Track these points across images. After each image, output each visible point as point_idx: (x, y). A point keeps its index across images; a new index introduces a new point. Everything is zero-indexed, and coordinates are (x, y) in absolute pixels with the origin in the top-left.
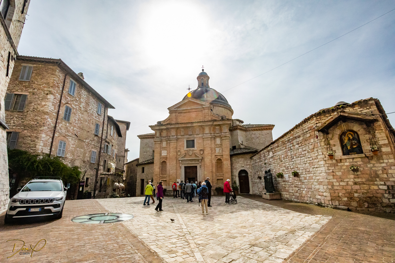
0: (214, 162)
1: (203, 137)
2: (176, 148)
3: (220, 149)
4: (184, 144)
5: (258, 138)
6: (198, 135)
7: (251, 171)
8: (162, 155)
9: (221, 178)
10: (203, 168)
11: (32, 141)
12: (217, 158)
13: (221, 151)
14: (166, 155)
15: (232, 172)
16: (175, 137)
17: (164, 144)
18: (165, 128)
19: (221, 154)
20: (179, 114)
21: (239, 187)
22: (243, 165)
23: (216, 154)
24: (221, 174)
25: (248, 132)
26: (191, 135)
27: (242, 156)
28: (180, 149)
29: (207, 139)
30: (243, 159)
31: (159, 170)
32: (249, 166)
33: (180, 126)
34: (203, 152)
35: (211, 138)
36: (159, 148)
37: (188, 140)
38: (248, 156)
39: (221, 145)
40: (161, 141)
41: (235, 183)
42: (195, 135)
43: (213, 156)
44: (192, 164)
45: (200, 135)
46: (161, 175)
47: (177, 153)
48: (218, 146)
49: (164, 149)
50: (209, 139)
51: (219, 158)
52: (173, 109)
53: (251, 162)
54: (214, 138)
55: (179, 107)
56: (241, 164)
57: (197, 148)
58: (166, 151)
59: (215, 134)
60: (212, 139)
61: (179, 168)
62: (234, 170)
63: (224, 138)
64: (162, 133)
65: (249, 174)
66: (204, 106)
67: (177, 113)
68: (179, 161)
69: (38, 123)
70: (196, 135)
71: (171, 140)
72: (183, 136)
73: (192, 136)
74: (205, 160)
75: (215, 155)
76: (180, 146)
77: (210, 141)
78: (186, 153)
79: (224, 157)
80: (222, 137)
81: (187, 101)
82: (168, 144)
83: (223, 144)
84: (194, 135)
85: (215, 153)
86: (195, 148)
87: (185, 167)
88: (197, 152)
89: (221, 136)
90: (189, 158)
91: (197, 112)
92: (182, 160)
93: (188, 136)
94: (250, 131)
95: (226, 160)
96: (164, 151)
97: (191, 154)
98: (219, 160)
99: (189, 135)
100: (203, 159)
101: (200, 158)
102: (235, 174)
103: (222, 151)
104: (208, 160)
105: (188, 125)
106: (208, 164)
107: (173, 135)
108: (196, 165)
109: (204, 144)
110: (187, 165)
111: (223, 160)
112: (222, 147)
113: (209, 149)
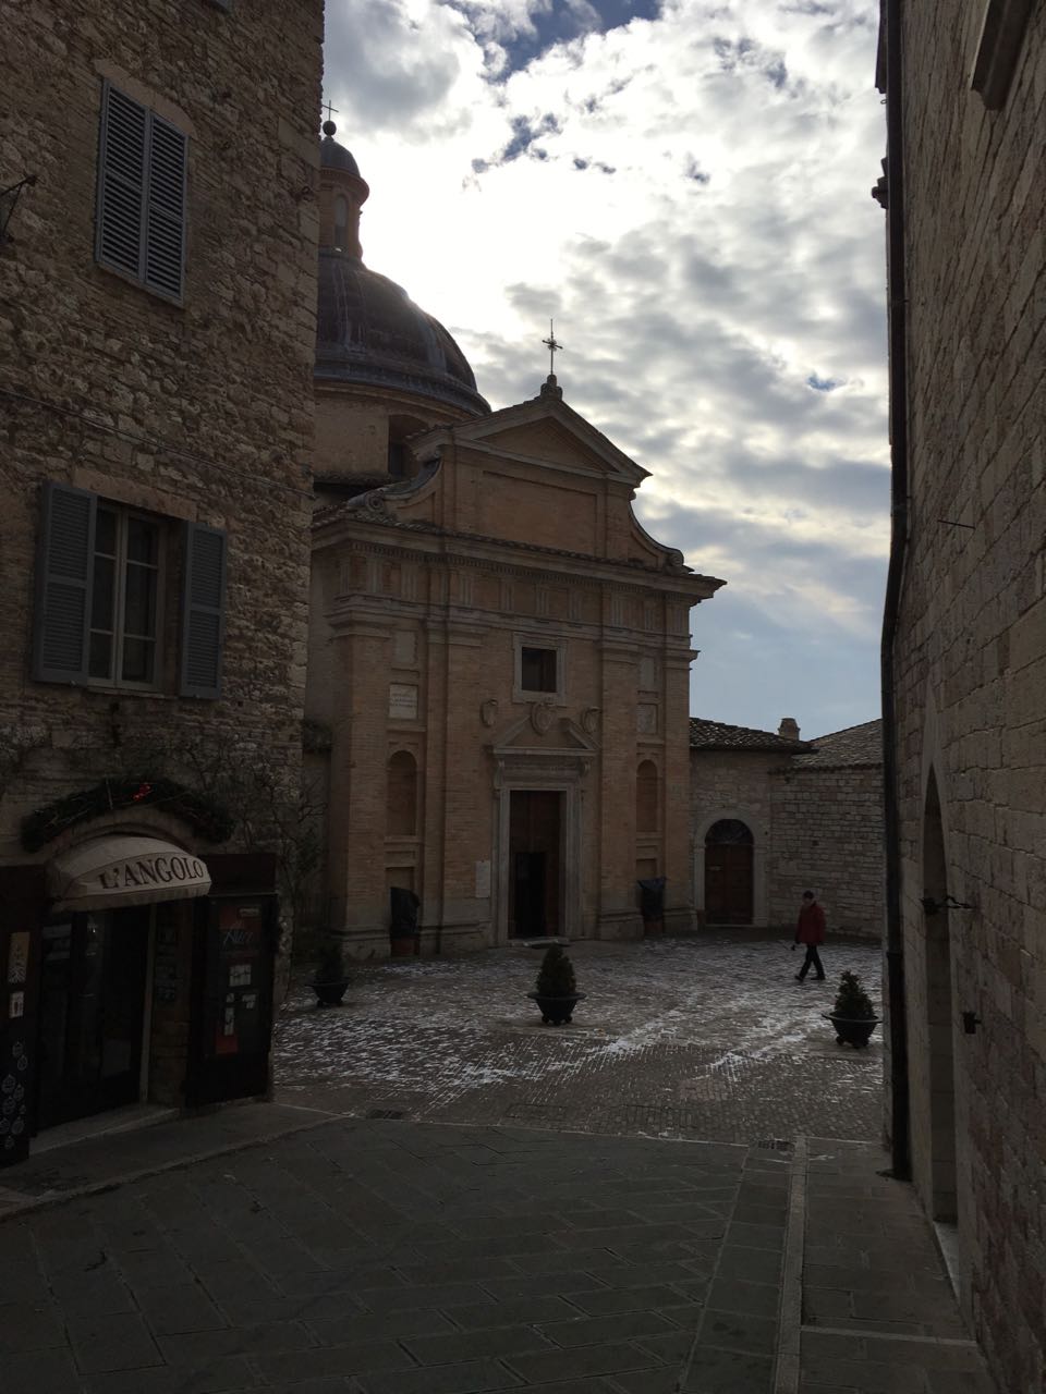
0: (632, 775)
2: (479, 685)
4: (510, 662)
6: (579, 626)
7: (767, 828)
8: (393, 713)
9: (651, 854)
10: (588, 803)
12: (641, 759)
13: (654, 722)
14: (412, 714)
17: (406, 648)
19: (656, 740)
20: (488, 481)
22: (733, 801)
23: (639, 740)
24: (653, 836)
26: (546, 622)
27: (723, 757)
28: (494, 690)
29: (614, 657)
30: (733, 772)
31: (379, 807)
32: (757, 806)
34: (600, 723)
36: (378, 670)
37: (530, 643)
39: (659, 694)
40: (389, 627)
42: (565, 627)
43: (632, 749)
44: (546, 779)
45: (584, 629)
46: (386, 839)
47: (481, 712)
48: (643, 698)
49: (401, 678)
51: (647, 756)
56: (722, 791)
57: (569, 696)
58: (414, 693)
60: (630, 659)
61: (484, 801)
63: (675, 665)
64: (396, 575)
65: (759, 840)
66: (612, 476)
67: (481, 472)
68: (494, 757)
70: (569, 624)
72: (511, 617)
73: (551, 625)
75: (639, 745)
76: (495, 674)
77: (623, 670)
78: (524, 720)
79: (670, 754)
82: (435, 654)
84: (558, 625)
86: (561, 695)
87: (514, 795)
88: (573, 714)
90: (536, 745)
92: (508, 758)
93: (532, 622)
96: (403, 690)
98: (651, 765)
99: (536, 620)
101: (590, 752)
103: (663, 725)
104: (616, 764)
106: (615, 786)
107: (467, 600)
108: (565, 784)
109: (601, 681)
110: (521, 784)
111: (664, 770)
112: (664, 705)
113: (623, 710)
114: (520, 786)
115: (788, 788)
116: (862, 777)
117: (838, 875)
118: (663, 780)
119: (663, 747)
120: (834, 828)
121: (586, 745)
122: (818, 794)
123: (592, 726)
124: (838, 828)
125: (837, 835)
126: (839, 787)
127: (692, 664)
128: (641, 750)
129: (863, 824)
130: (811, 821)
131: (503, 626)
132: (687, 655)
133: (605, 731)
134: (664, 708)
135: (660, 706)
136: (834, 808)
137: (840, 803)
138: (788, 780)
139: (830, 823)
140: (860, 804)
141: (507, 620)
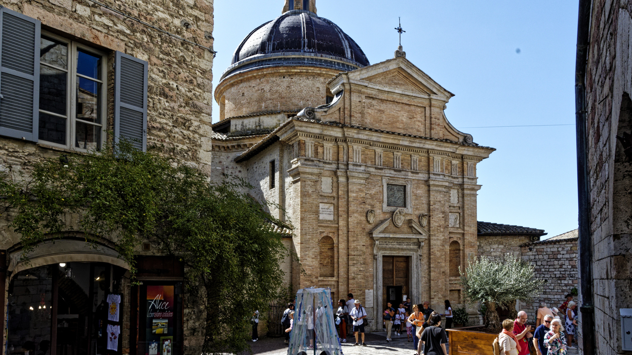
0: (447, 248)
1: (430, 182)
2: (364, 203)
3: (456, 218)
4: (382, 192)
6: (417, 173)
9: (458, 287)
10: (424, 262)
12: (452, 240)
16: (362, 168)
17: (327, 185)
19: (459, 230)
23: (450, 230)
24: (458, 278)
26: (400, 171)
27: (499, 239)
28: (372, 206)
29: (436, 189)
31: (315, 263)
33: (378, 139)
34: (429, 221)
35: (444, 187)
36: (313, 196)
37: (392, 182)
38: (516, 242)
39: (460, 207)
42: (410, 174)
43: (446, 234)
45: (420, 175)
46: (320, 279)
48: (453, 209)
49: (325, 200)
50: (440, 189)
52: (357, 80)
57: (412, 207)
61: (369, 260)
64: (321, 149)
67: (363, 96)
70: (412, 172)
71: (353, 177)
72: (381, 169)
73: (403, 173)
74: (432, 242)
76: (373, 197)
77: (443, 195)
79: (467, 237)
80: (464, 189)
83: (466, 207)
84: (406, 173)
85: (448, 225)
86: (409, 209)
87: (385, 257)
88: (414, 218)
90: (396, 233)
92: (379, 238)
93: (393, 172)
96: (327, 206)
99: (395, 171)
101: (423, 236)
103: (462, 223)
106: (438, 254)
107: (357, 161)
108: (412, 253)
109: (430, 201)
110: (388, 252)
111: (464, 245)
112: (464, 213)
113: (441, 215)
114: (388, 253)
115: (530, 253)
116: (572, 245)
117: (559, 297)
118: (463, 250)
119: (463, 234)
120: (556, 273)
121: (422, 232)
122: (547, 256)
123: (425, 222)
124: (559, 273)
125: (558, 276)
126: (558, 251)
127: (478, 192)
128: (452, 236)
129: (572, 269)
130: (543, 270)
131: (377, 174)
132: (476, 188)
133: (431, 225)
134: (463, 215)
135: (461, 214)
136: (556, 262)
137: (560, 260)
138: (531, 249)
139: (554, 270)
140: (571, 259)
141: (379, 171)
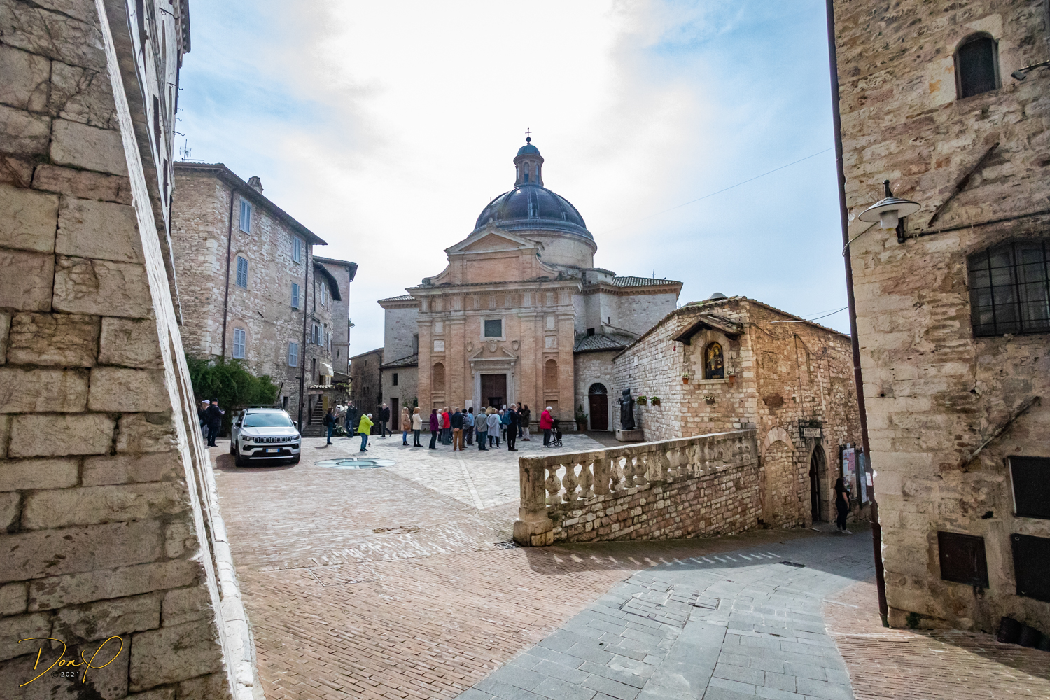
0: (541, 366)
1: (520, 315)
2: (464, 337)
3: (554, 341)
4: (479, 327)
5: (644, 310)
6: (510, 309)
7: (612, 386)
8: (435, 350)
9: (555, 398)
10: (517, 378)
11: (191, 334)
12: (548, 359)
13: (555, 343)
14: (443, 350)
15: (576, 387)
16: (462, 313)
17: (439, 328)
18: (440, 293)
19: (556, 351)
20: (469, 263)
21: (588, 418)
22: (598, 375)
23: (545, 351)
24: (554, 391)
25: (624, 297)
26: (494, 309)
27: (594, 355)
28: (472, 338)
29: (527, 319)
30: (599, 362)
31: (429, 382)
32: (608, 376)
33: (471, 290)
34: (520, 346)
35: (536, 317)
36: (428, 336)
37: (488, 319)
38: (609, 357)
39: (557, 331)
40: (432, 322)
41: (581, 409)
42: (503, 311)
43: (540, 355)
44: (496, 369)
45: (513, 310)
46: (433, 392)
47: (465, 347)
48: (549, 334)
49: (438, 338)
50: (531, 319)
51: (551, 357)
52: (456, 252)
53: (612, 369)
54: (542, 317)
55: (468, 248)
56: (594, 371)
57: (506, 336)
58: (443, 343)
59: (545, 309)
60: (538, 319)
61: (468, 376)
62: (582, 384)
63: (563, 317)
64: (433, 304)
65: (609, 392)
66: (522, 248)
67: (465, 261)
68: (470, 363)
69: (197, 298)
70: (506, 309)
71: (454, 320)
72: (478, 311)
73: (497, 311)
74: (523, 362)
75: (544, 353)
76: (472, 332)
77: (533, 324)
78: (483, 348)
79: (563, 356)
80: (558, 315)
81: (486, 234)
82: (447, 328)
83: (560, 330)
84: (500, 311)
85: (543, 347)
86: (503, 338)
87: (482, 376)
88: (508, 344)
89: (557, 313)
90: (490, 357)
91: (508, 259)
92: (475, 362)
93: (488, 311)
94: (627, 294)
95: (566, 362)
96: (439, 342)
97: (493, 350)
98: (552, 361)
99: (490, 310)
100: (518, 360)
101: (513, 358)
102: (583, 391)
103: (558, 344)
104: (530, 362)
105: (487, 289)
106: (529, 371)
108: (505, 371)
109: (521, 330)
111: (559, 363)
112: (558, 336)
113: (532, 340)
114: (484, 373)
118: (558, 367)
119: (559, 353)
121: (512, 355)
123: (516, 348)
128: (547, 355)
131: (475, 315)
133: (522, 349)
